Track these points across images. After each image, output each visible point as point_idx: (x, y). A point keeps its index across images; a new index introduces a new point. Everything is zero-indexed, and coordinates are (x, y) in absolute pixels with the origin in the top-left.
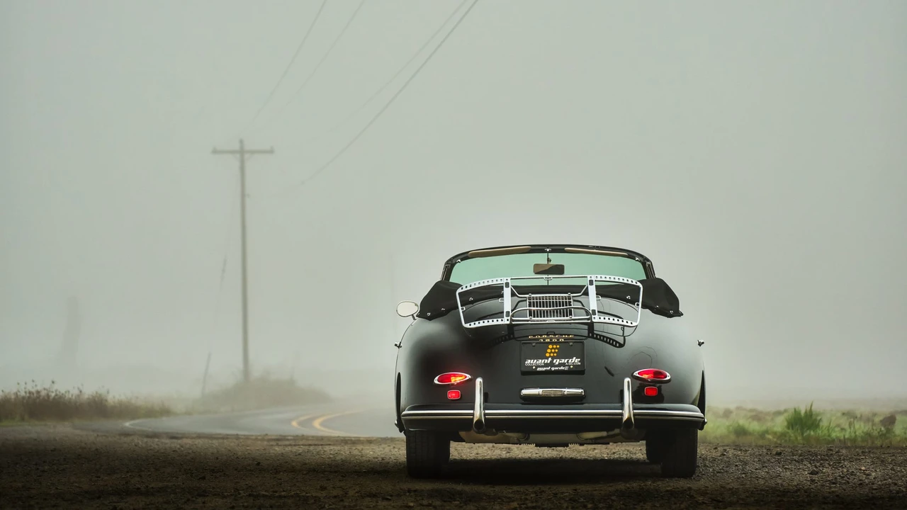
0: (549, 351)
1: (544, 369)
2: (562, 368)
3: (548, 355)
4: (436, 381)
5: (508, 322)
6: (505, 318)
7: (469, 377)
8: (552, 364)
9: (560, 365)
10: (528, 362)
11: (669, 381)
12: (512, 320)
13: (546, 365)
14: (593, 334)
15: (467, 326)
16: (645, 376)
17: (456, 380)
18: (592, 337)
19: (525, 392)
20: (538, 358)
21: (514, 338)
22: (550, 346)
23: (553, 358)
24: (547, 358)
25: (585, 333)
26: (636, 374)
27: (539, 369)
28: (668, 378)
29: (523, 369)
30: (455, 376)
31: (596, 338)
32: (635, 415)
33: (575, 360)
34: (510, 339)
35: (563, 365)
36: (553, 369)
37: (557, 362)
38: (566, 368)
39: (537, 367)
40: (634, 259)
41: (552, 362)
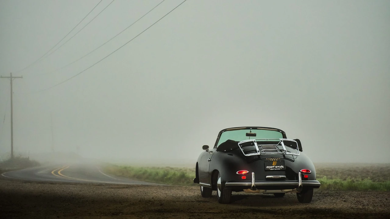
0: (273, 163)
1: (273, 169)
2: (278, 169)
3: (273, 165)
4: (237, 173)
5: (260, 154)
6: (258, 153)
7: (248, 172)
8: (275, 168)
9: (277, 168)
10: (267, 167)
11: (311, 173)
12: (261, 153)
13: (273, 168)
14: (285, 158)
15: (246, 155)
16: (304, 172)
17: (244, 173)
18: (285, 159)
19: (267, 177)
20: (270, 166)
21: (261, 159)
22: (274, 162)
23: (275, 166)
24: (273, 166)
25: (283, 157)
26: (301, 171)
27: (271, 169)
28: (310, 172)
29: (266, 169)
30: (243, 171)
31: (286, 159)
32: (302, 184)
33: (282, 167)
34: (259, 159)
35: (278, 168)
36: (275, 169)
37: (276, 167)
38: (280, 169)
39: (270, 169)
40: (280, 132)
41: (275, 167)
